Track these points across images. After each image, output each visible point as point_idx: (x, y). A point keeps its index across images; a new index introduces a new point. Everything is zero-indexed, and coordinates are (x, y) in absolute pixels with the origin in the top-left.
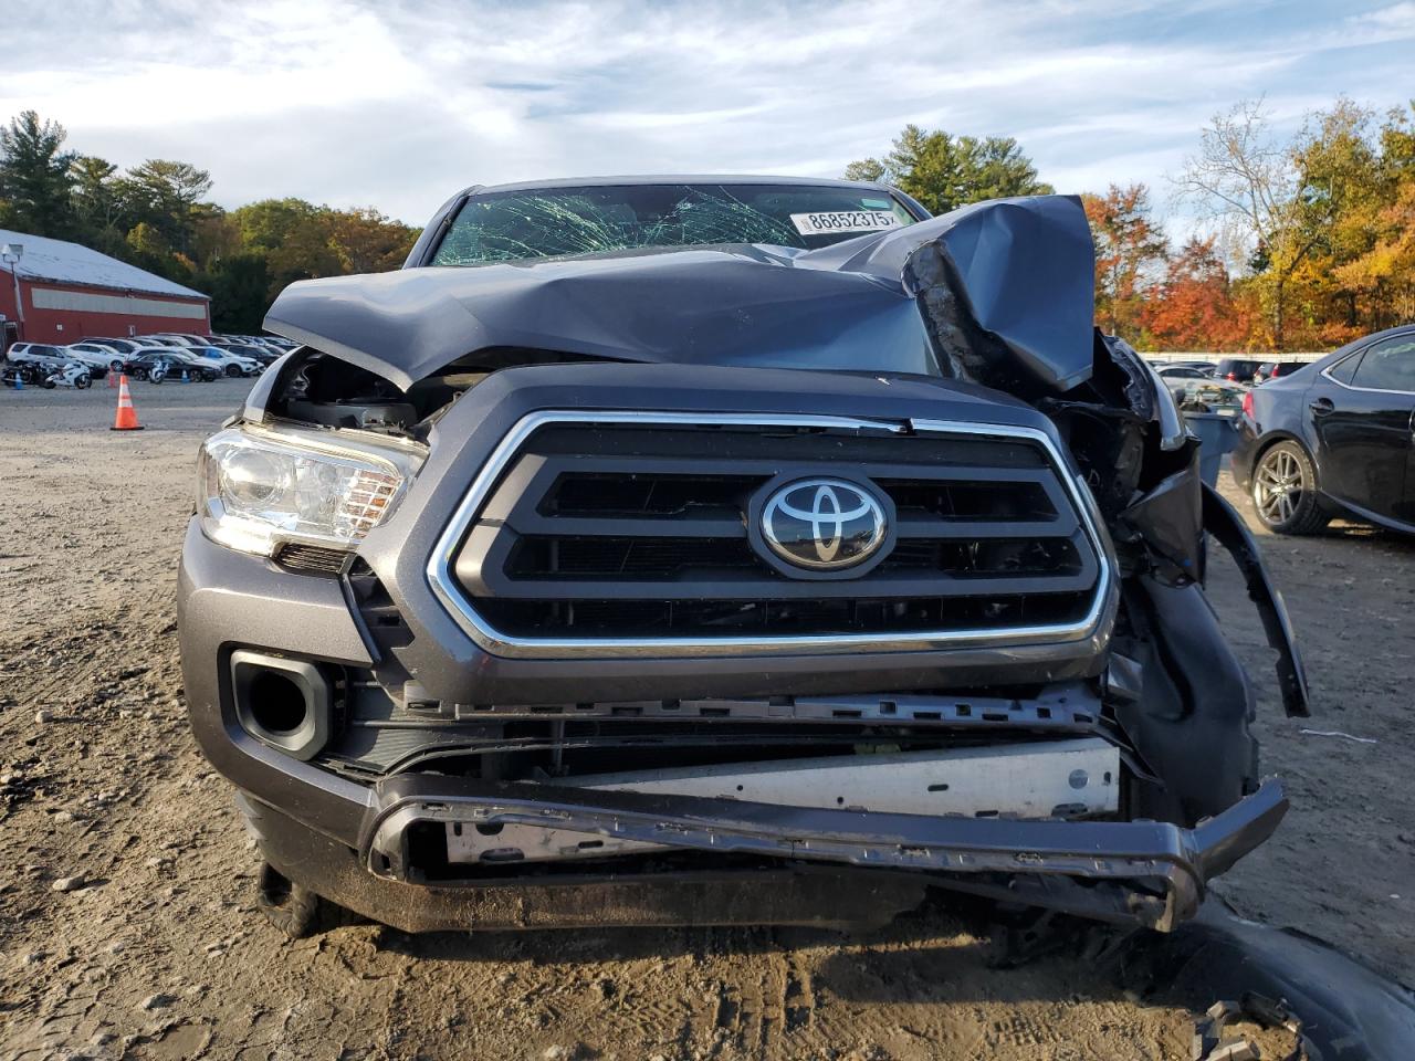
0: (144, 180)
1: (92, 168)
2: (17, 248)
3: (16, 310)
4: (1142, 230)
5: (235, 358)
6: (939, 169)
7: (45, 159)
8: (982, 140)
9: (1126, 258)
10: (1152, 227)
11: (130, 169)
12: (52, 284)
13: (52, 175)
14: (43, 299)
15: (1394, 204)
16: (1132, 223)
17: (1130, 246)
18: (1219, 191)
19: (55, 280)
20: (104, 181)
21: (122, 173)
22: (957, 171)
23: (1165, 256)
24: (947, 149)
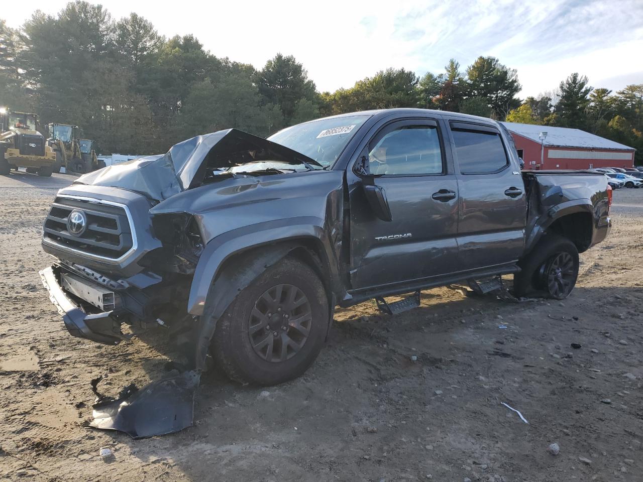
0: (624, 95)
1: (599, 94)
2: (545, 134)
3: (540, 159)
5: (631, 178)
7: (577, 93)
11: (618, 91)
12: (558, 147)
13: (579, 99)
14: (552, 154)
19: (559, 146)
20: (605, 98)
21: (613, 94)
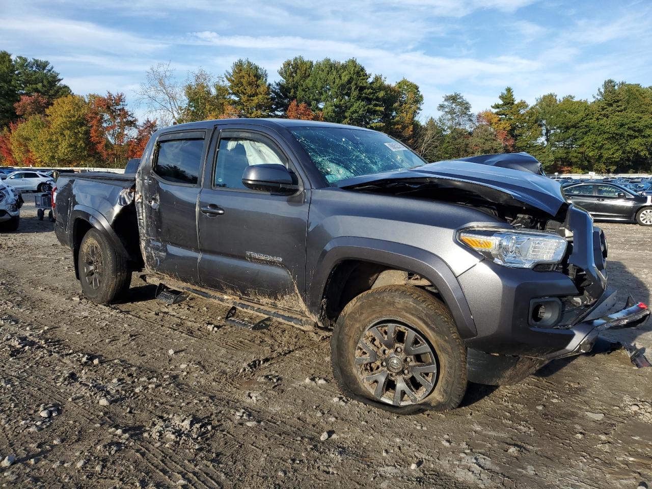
4: (125, 114)
6: (6, 71)
8: (30, 59)
9: (118, 126)
10: (129, 113)
15: (223, 113)
16: (120, 110)
17: (119, 120)
18: (157, 100)
22: (16, 72)
23: (135, 126)
24: (10, 61)
